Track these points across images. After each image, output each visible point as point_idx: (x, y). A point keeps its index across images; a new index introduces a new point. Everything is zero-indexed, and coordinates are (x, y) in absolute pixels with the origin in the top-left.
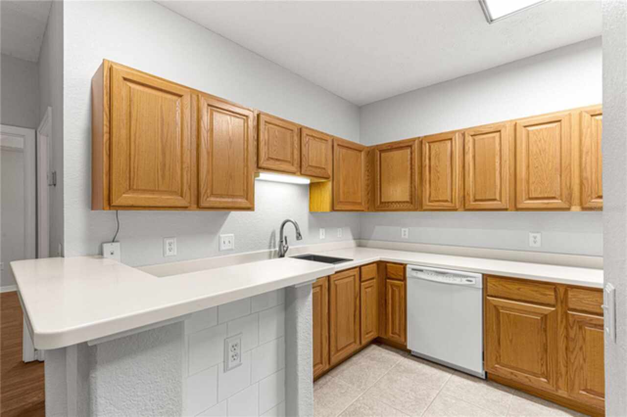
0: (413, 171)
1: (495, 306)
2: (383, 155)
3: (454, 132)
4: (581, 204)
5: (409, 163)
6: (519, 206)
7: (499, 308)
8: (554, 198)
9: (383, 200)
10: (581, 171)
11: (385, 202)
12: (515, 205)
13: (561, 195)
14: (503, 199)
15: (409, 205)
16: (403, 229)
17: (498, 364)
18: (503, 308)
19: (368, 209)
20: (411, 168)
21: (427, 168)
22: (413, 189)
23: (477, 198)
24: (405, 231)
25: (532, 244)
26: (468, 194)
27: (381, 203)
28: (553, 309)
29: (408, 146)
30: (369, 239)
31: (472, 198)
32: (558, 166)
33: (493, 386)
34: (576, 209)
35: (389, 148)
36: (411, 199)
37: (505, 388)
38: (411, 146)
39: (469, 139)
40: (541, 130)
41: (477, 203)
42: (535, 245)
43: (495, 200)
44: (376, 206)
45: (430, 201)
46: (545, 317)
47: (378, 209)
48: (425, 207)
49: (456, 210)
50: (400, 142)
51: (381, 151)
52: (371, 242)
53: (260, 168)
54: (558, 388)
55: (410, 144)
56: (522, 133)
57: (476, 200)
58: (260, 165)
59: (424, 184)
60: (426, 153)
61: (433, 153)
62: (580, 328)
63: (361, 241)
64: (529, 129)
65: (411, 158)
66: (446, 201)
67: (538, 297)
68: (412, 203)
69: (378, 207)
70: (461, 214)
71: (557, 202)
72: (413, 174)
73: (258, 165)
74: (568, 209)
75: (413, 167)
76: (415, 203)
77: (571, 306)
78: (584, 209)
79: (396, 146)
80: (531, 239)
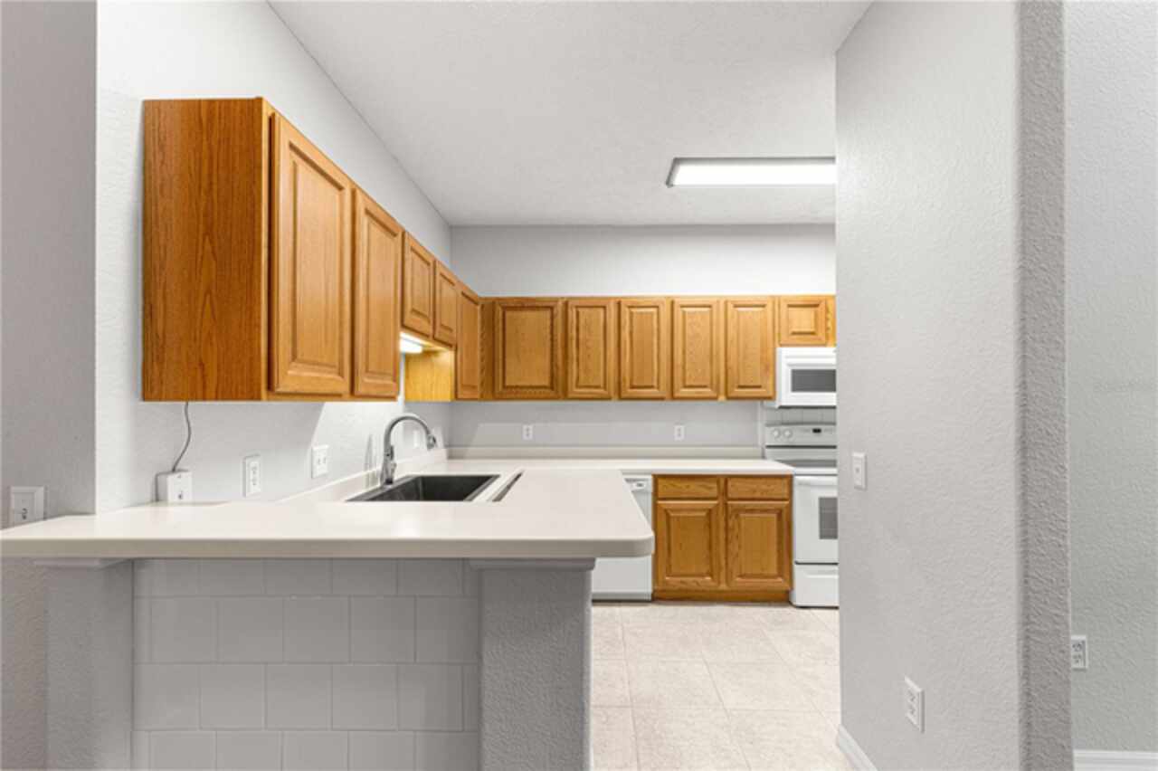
0: (555, 343)
1: (666, 510)
2: (508, 314)
3: (609, 299)
4: (726, 393)
5: (548, 330)
6: (676, 395)
7: (669, 512)
8: (705, 387)
9: (507, 384)
10: (726, 361)
11: (512, 387)
12: (672, 393)
13: (712, 384)
14: (662, 387)
15: (548, 391)
16: (525, 427)
17: (668, 576)
18: (672, 510)
19: (483, 398)
20: (552, 340)
21: (574, 342)
22: (555, 368)
23: (635, 384)
24: (528, 430)
25: (677, 438)
26: (625, 380)
27: (504, 387)
28: (715, 502)
29: (547, 307)
30: (466, 446)
31: (628, 384)
32: (708, 353)
33: (660, 604)
34: (722, 398)
35: (519, 305)
36: (552, 383)
37: (672, 602)
38: (551, 308)
39: (625, 311)
40: (695, 313)
41: (635, 390)
42: (680, 439)
43: (652, 387)
44: (496, 391)
45: (577, 386)
46: (710, 512)
47: (497, 397)
48: (570, 395)
49: (609, 399)
50: (533, 300)
51: (506, 308)
52: (471, 450)
53: (404, 327)
54: (719, 583)
55: (551, 304)
56: (678, 312)
57: (633, 387)
58: (406, 323)
59: (569, 361)
60: (572, 322)
61: (582, 321)
62: (737, 516)
63: (454, 449)
64: (685, 309)
65: (552, 325)
66: (597, 387)
67: (704, 492)
68: (552, 388)
69: (501, 393)
70: (614, 404)
71: (708, 392)
72: (555, 348)
73: (402, 321)
74: (715, 399)
75: (555, 338)
76: (557, 388)
77: (730, 495)
78: (729, 398)
79: (530, 305)
80: (676, 433)
